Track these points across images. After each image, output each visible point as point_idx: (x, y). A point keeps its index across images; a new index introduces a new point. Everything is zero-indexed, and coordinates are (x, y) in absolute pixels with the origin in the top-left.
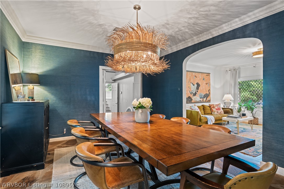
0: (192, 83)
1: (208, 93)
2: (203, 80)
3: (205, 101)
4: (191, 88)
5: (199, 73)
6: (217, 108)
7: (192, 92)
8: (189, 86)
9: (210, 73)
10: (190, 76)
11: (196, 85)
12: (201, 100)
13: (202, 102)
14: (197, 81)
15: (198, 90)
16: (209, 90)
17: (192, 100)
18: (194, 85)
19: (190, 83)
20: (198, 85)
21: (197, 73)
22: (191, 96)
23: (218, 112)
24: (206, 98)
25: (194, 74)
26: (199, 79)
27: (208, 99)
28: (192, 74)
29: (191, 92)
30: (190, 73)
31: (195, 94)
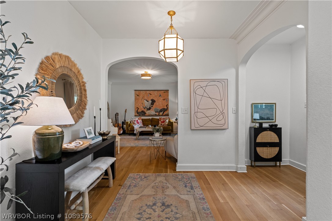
0: (146, 100)
1: (166, 108)
2: (160, 96)
3: (161, 115)
4: (144, 104)
5: (154, 91)
6: (162, 121)
7: (146, 107)
8: (143, 102)
9: (168, 90)
10: (144, 94)
11: (150, 102)
12: (157, 114)
13: (158, 115)
14: (152, 97)
15: (153, 105)
16: (166, 105)
17: (145, 113)
18: (148, 101)
19: (144, 100)
20: (153, 102)
21: (151, 91)
22: (145, 110)
23: (161, 124)
24: (162, 112)
25: (148, 92)
26: (154, 96)
27: (166, 113)
28: (146, 92)
29: (144, 107)
30: (144, 91)
31: (150, 109)
